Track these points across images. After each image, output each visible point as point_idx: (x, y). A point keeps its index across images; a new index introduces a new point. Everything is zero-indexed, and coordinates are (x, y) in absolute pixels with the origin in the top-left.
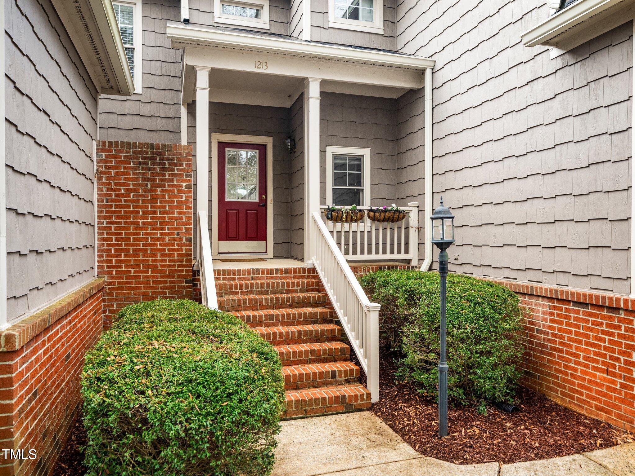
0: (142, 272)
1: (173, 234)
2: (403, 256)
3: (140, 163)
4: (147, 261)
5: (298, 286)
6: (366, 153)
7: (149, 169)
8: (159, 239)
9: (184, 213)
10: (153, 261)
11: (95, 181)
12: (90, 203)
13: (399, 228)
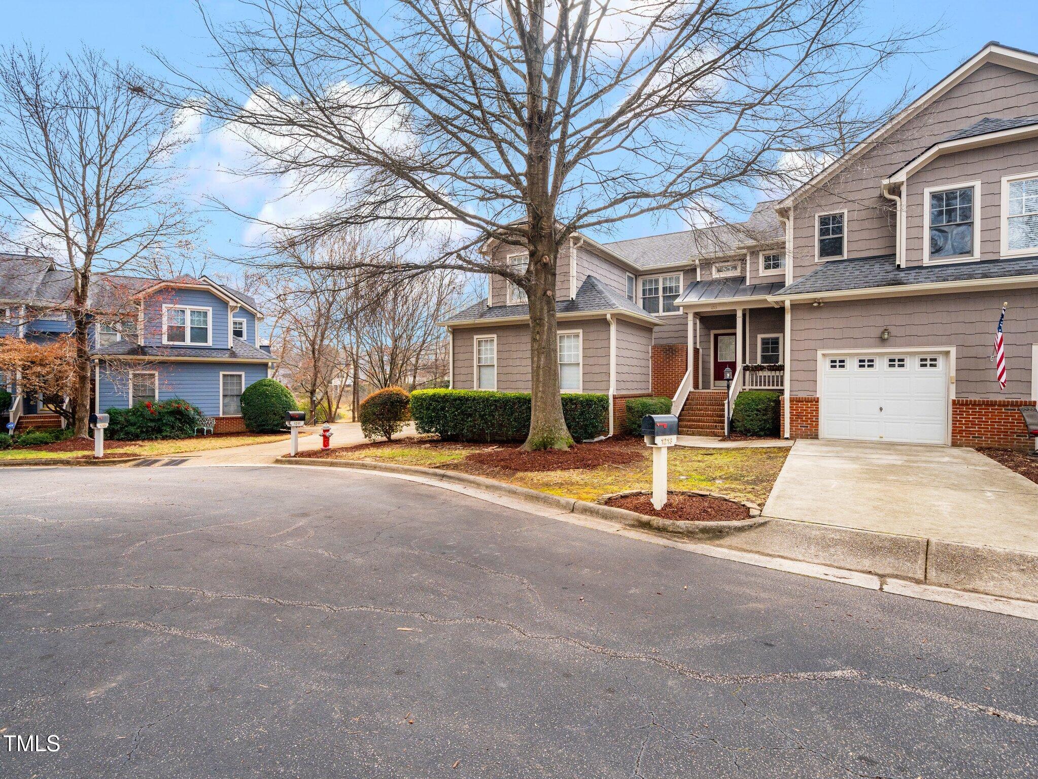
1: (676, 377)
3: (665, 352)
6: (780, 336)
7: (668, 354)
9: (680, 370)
11: (650, 360)
12: (647, 368)
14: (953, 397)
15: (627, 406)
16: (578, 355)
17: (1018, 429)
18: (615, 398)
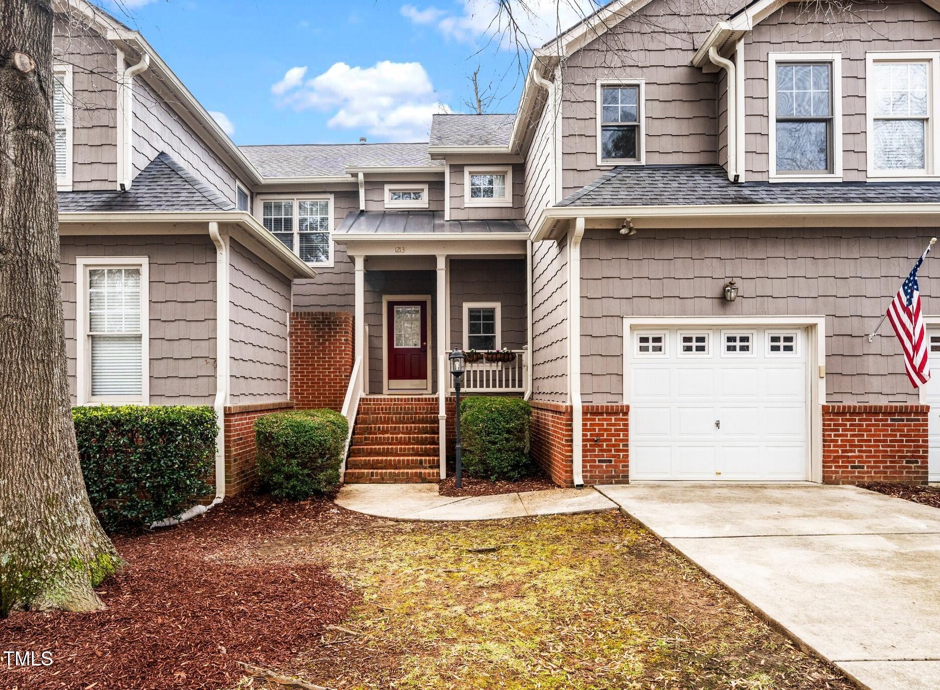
0: (317, 397)
1: (336, 372)
2: (517, 389)
3: (315, 326)
4: (320, 390)
5: (424, 410)
6: (497, 306)
7: (321, 329)
8: (327, 376)
9: (343, 358)
10: (324, 390)
11: (288, 339)
12: (283, 353)
13: (514, 368)
14: (823, 401)
15: (259, 433)
16: (137, 317)
17: (907, 452)
18: (228, 413)
